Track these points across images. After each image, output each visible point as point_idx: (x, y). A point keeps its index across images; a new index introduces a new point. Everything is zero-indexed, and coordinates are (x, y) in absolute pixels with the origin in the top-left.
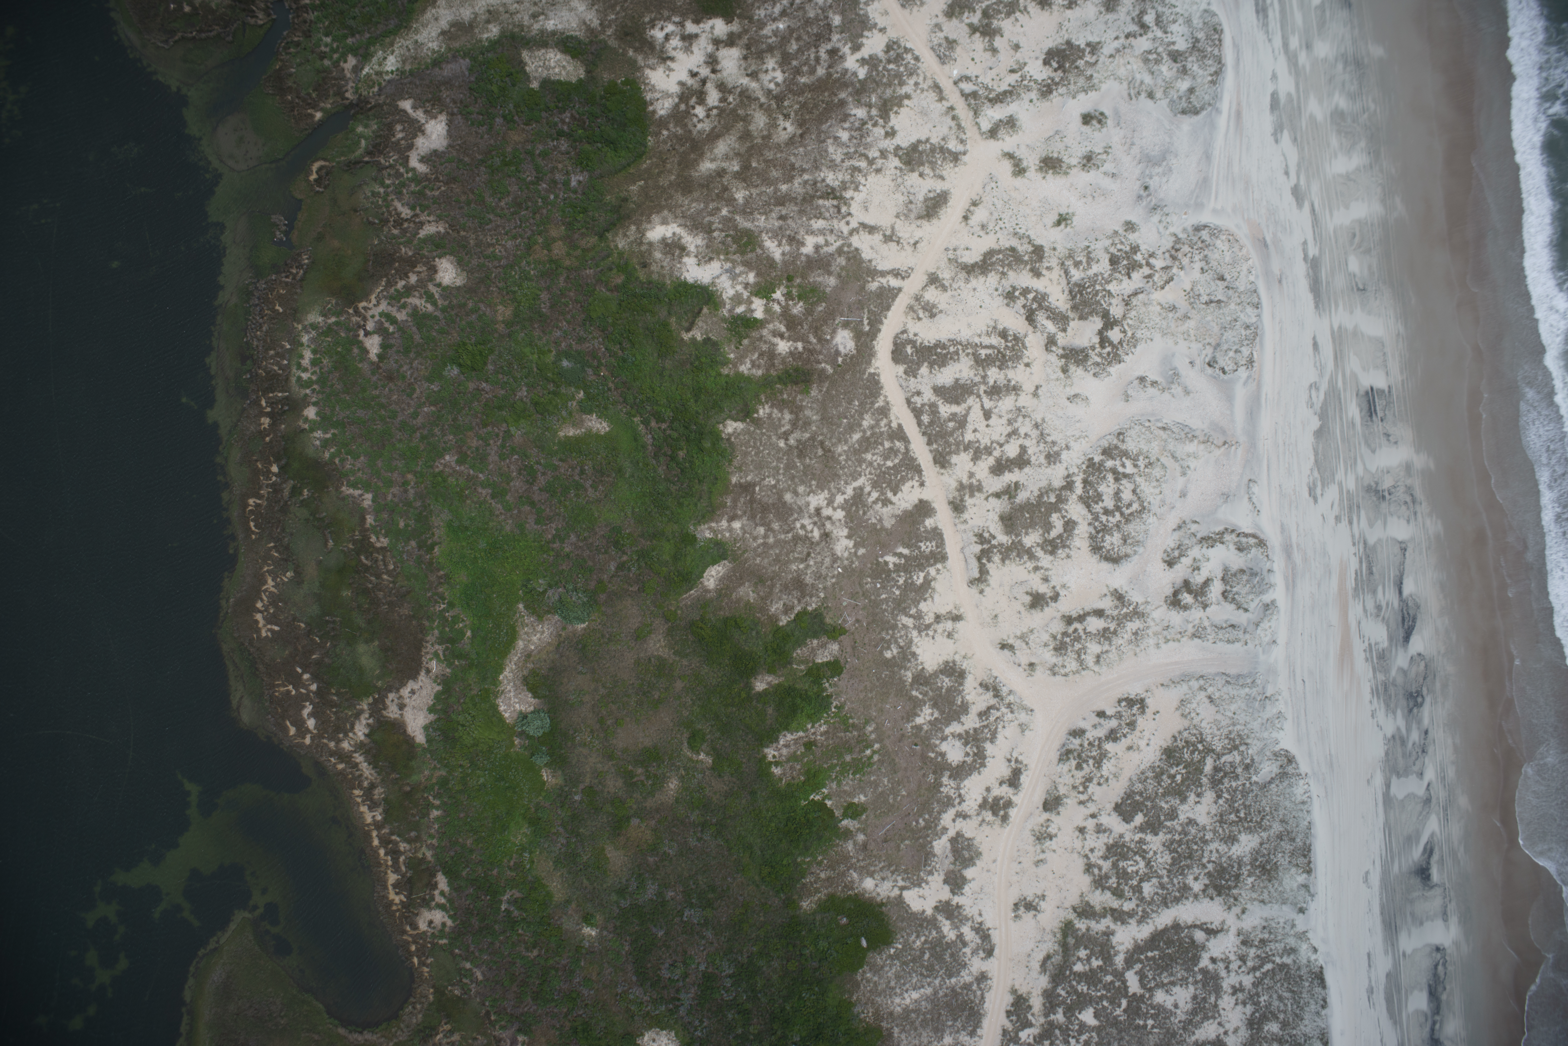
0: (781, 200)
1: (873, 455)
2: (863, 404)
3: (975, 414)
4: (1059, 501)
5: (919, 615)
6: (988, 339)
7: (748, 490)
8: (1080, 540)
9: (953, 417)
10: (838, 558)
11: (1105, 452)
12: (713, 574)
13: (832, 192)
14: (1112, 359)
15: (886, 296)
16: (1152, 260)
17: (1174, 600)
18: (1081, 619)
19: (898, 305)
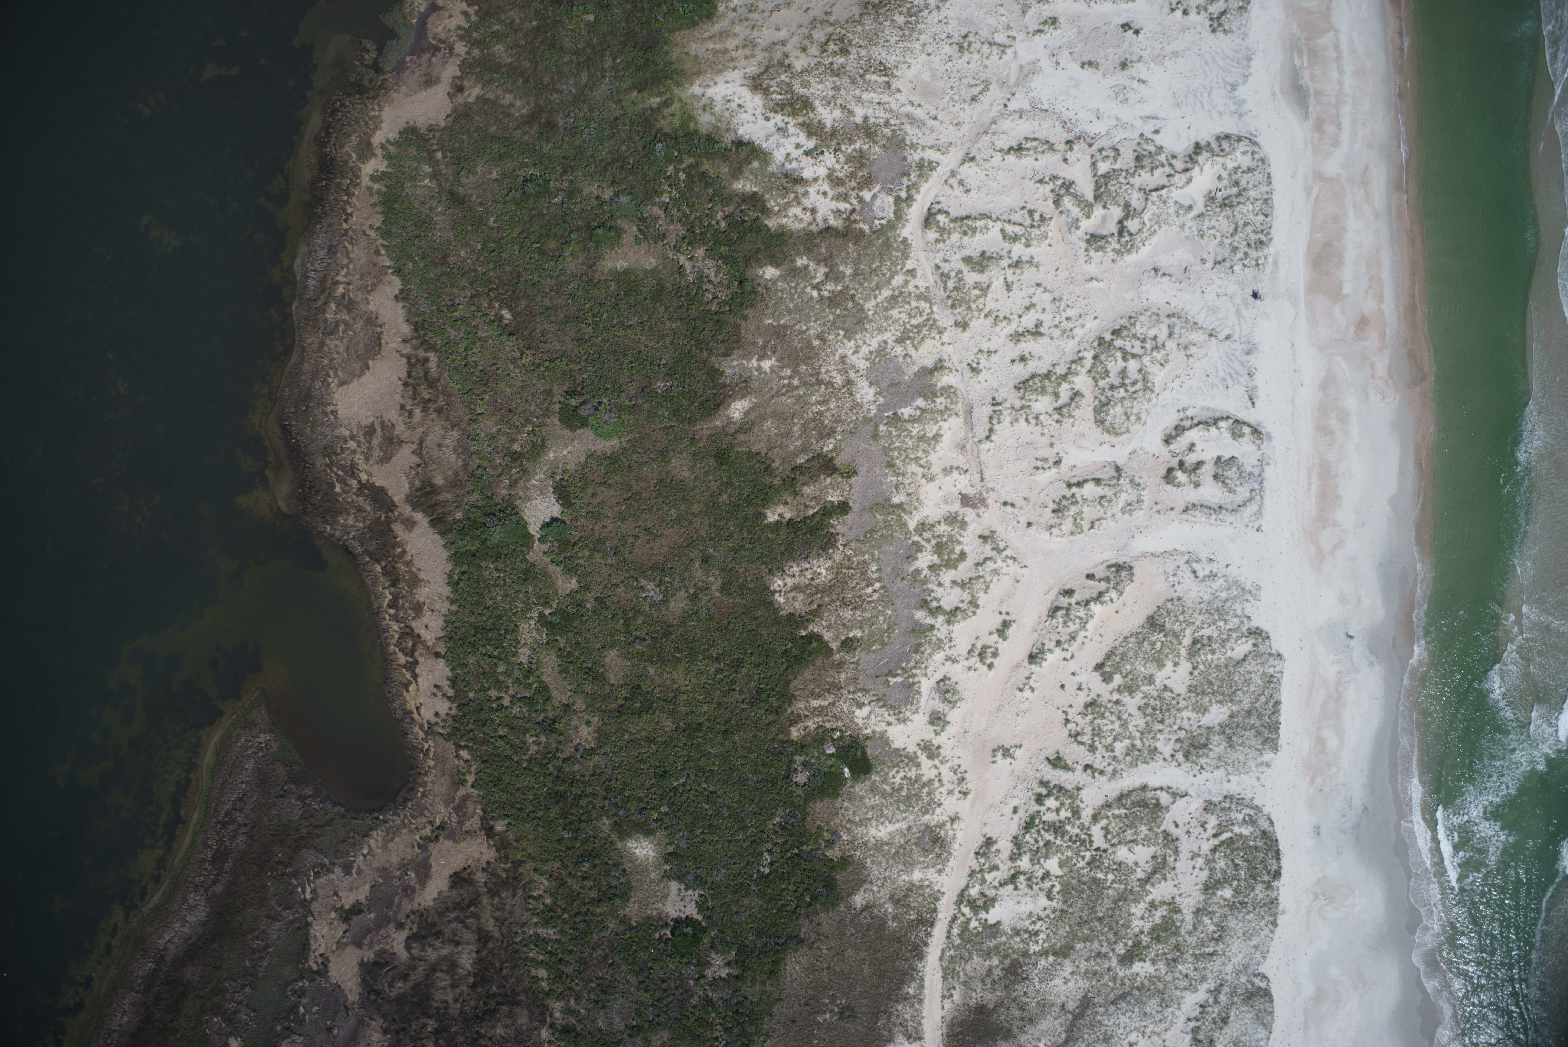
0: (837, 72)
1: (900, 313)
2: (894, 264)
3: (998, 285)
4: (1069, 372)
5: (928, 466)
6: (1016, 217)
7: (780, 333)
8: (1085, 411)
9: (977, 285)
10: (858, 404)
11: (1115, 332)
12: (739, 407)
13: (884, 69)
14: (1129, 248)
15: (926, 168)
16: (1173, 162)
17: (1169, 476)
18: (1079, 484)
19: (936, 177)
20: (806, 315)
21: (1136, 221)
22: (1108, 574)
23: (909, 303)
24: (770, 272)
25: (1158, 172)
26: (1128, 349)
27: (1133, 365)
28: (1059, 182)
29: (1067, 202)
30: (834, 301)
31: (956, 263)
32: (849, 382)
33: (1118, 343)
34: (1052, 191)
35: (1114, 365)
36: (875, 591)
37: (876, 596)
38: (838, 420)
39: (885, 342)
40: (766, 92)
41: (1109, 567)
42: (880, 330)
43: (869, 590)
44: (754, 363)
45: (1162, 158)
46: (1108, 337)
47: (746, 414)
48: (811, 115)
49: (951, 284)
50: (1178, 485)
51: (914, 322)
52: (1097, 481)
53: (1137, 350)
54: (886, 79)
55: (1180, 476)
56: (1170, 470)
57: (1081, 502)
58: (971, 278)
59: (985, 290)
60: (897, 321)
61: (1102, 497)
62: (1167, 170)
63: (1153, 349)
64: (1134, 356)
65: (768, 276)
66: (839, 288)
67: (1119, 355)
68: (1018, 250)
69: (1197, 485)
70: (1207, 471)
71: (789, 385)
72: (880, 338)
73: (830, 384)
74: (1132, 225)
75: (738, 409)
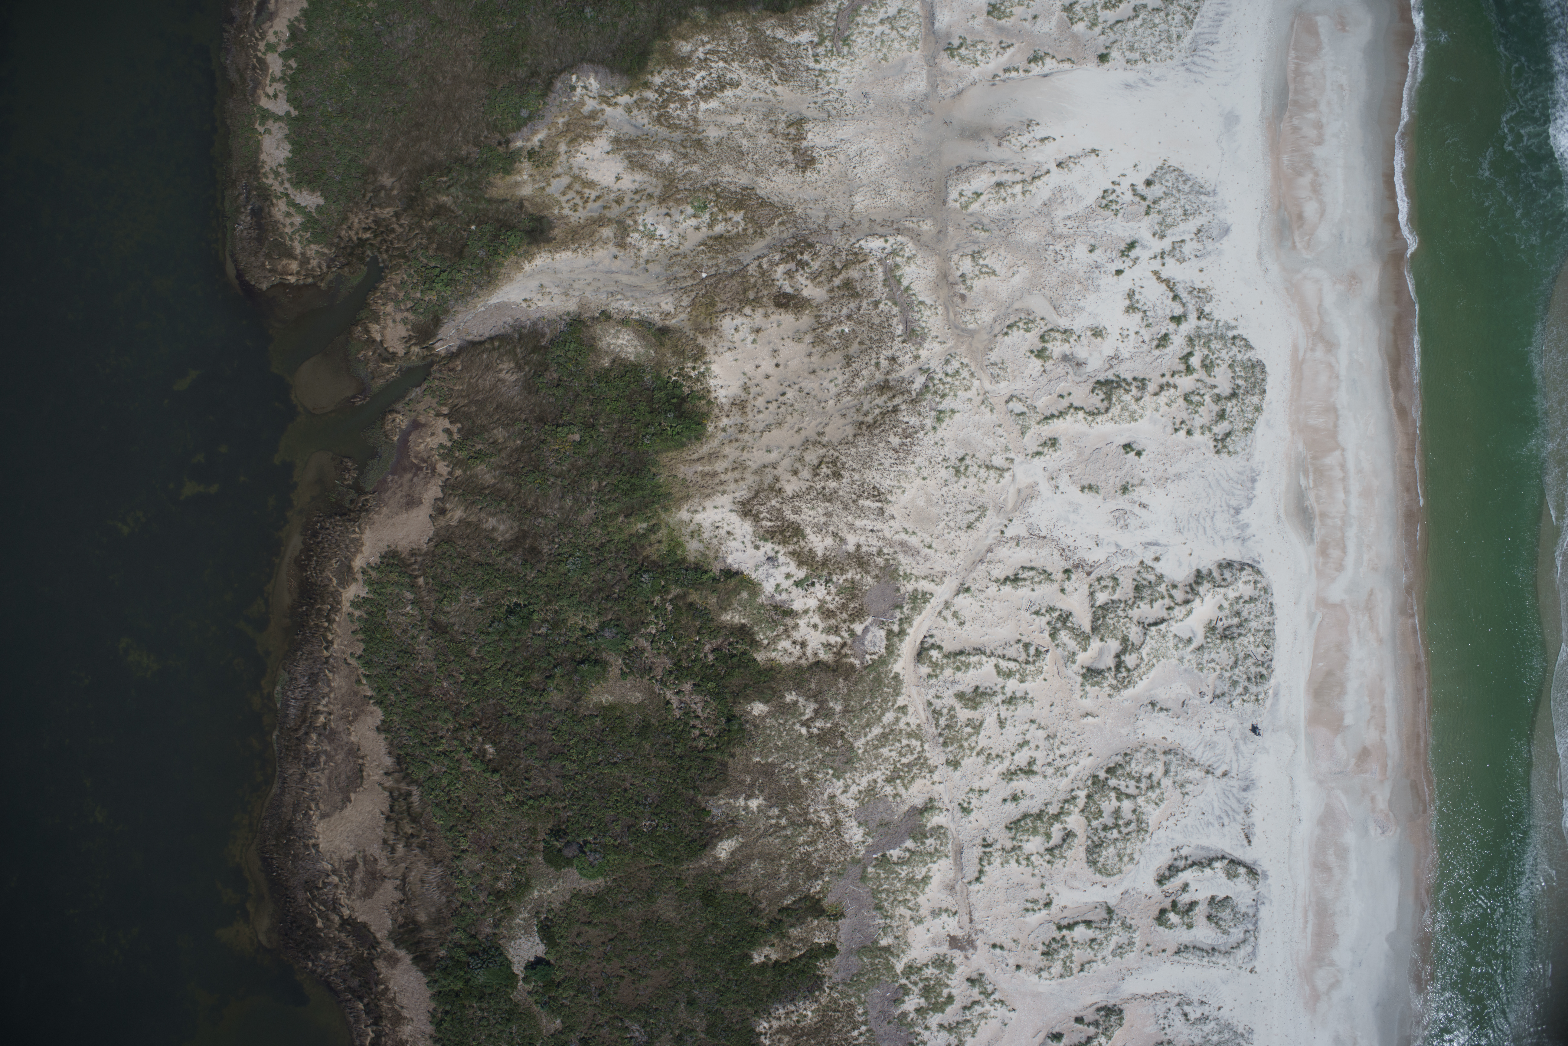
0: (829, 497)
1: (890, 751)
2: (885, 701)
3: (991, 721)
4: (1062, 812)
5: (917, 908)
6: (1011, 652)
7: (768, 771)
8: (1077, 851)
9: (969, 723)
10: (846, 845)
11: (1110, 771)
12: (725, 847)
13: (877, 495)
14: (1126, 683)
15: (919, 599)
16: (1174, 592)
17: (1161, 917)
18: (1070, 927)
19: (929, 610)
20: (794, 753)
21: (1134, 656)
22: (1098, 1017)
23: (899, 741)
24: (758, 708)
25: (1157, 605)
26: (1123, 789)
27: (1127, 805)
28: (1056, 614)
29: (1064, 636)
30: (823, 738)
31: (949, 699)
32: (838, 823)
33: (1113, 782)
34: (1049, 623)
35: (1108, 805)
36: (861, 1034)
37: (862, 1039)
38: (826, 861)
39: (875, 781)
40: (756, 518)
41: (1099, 1010)
42: (870, 769)
43: (855, 1033)
44: (741, 802)
45: (1162, 588)
46: (1102, 775)
47: (733, 854)
48: (802, 543)
49: (943, 722)
50: (1172, 927)
51: (904, 760)
52: (1088, 923)
53: (1132, 790)
54: (879, 505)
55: (1173, 917)
56: (1163, 911)
57: (1071, 944)
58: (964, 714)
59: (977, 727)
60: (887, 759)
61: (1093, 940)
62: (1167, 602)
63: (1148, 789)
64: (1128, 796)
65: (756, 713)
66: (829, 725)
67: (1113, 795)
68: (1012, 685)
69: (1190, 926)
70: (1201, 910)
71: (777, 825)
72: (870, 777)
73: (818, 824)
74: (1130, 660)
75: (724, 849)
